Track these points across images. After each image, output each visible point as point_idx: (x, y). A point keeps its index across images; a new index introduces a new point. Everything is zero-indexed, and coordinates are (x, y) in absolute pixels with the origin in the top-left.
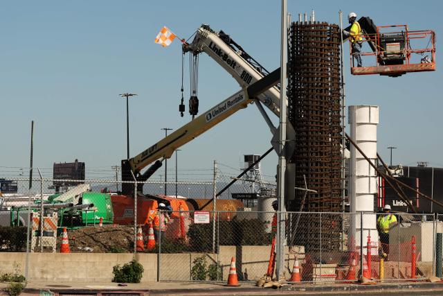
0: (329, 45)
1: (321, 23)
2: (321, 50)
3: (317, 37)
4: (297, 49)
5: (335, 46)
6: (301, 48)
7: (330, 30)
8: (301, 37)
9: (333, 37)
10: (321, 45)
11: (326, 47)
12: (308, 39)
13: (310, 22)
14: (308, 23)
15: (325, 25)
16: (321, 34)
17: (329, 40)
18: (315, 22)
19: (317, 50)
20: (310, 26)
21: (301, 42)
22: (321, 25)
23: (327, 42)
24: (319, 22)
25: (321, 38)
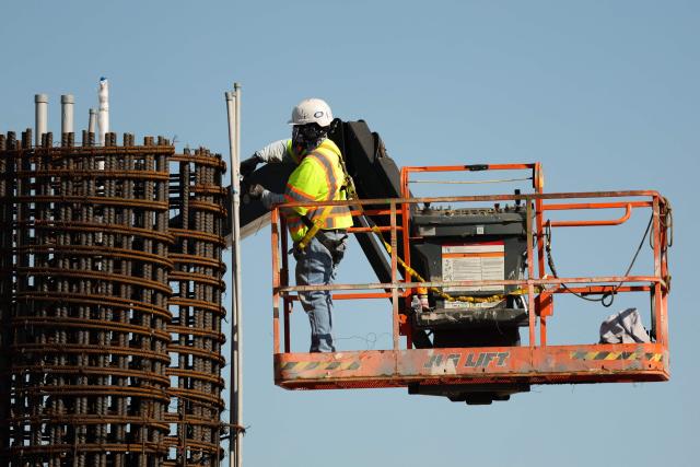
0: (175, 247)
1: (139, 142)
2: (138, 271)
3: (119, 209)
4: (24, 260)
5: (203, 254)
6: (41, 258)
7: (181, 176)
8: (42, 204)
9: (193, 211)
10: (138, 245)
11: (163, 253)
12: (76, 214)
13: (88, 136)
14: (78, 142)
15: (162, 152)
16: (140, 192)
17: (177, 223)
18: (111, 137)
19: (117, 266)
20: (89, 153)
21: (43, 230)
22: (142, 154)
23: (164, 232)
24: (128, 138)
25: (140, 212)
